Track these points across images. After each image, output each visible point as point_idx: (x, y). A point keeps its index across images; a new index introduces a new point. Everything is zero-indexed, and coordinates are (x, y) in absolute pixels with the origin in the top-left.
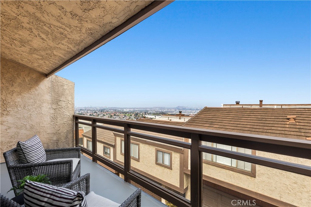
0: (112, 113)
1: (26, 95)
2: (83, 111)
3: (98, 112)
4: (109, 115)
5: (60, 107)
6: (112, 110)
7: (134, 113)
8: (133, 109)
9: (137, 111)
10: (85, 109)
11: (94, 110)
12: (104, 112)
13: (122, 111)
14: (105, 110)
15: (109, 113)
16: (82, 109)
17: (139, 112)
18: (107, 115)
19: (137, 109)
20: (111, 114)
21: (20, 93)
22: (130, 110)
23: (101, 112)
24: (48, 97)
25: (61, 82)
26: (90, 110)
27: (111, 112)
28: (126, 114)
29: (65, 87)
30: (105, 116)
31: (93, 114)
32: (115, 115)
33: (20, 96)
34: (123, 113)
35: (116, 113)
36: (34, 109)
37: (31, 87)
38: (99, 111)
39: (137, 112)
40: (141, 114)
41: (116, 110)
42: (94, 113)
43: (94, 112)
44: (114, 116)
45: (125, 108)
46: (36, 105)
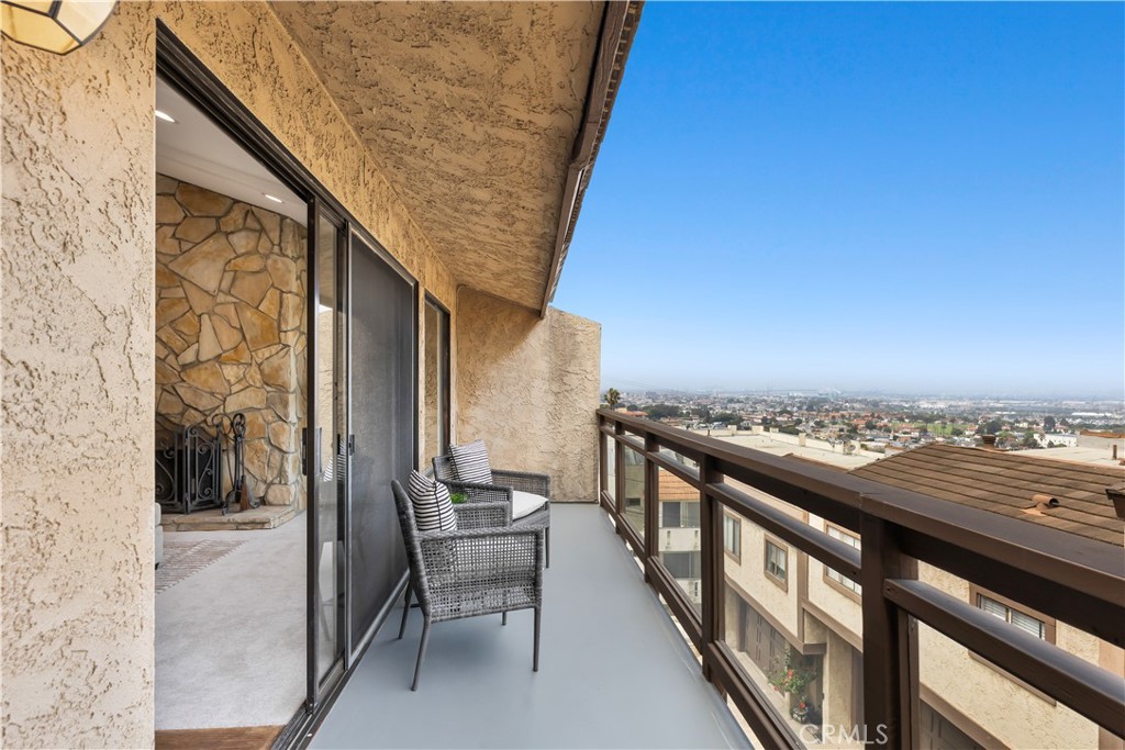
0: (857, 416)
1: (505, 363)
2: (737, 406)
3: (795, 409)
4: (844, 424)
5: (567, 388)
6: (857, 405)
7: (976, 421)
8: (971, 399)
9: (993, 410)
10: (747, 399)
11: (781, 403)
12: (819, 411)
13: (911, 407)
14: (825, 401)
15: (843, 416)
16: (736, 396)
17: (1010, 416)
18: (834, 423)
19: (998, 400)
20: (855, 422)
21: (495, 359)
22: (953, 403)
23: (807, 410)
24: (542, 365)
25: (569, 327)
26: (765, 401)
27: (853, 413)
28: (930, 427)
29: (579, 339)
30: (823, 427)
31: (774, 419)
32: (870, 426)
33: (495, 365)
34: (914, 418)
35: (880, 418)
36: (518, 394)
37: (513, 345)
38: (800, 408)
39: (993, 416)
40: (1022, 429)
41: (876, 404)
42: (781, 413)
43: (778, 410)
44: (868, 432)
45: (927, 397)
46: (521, 384)
